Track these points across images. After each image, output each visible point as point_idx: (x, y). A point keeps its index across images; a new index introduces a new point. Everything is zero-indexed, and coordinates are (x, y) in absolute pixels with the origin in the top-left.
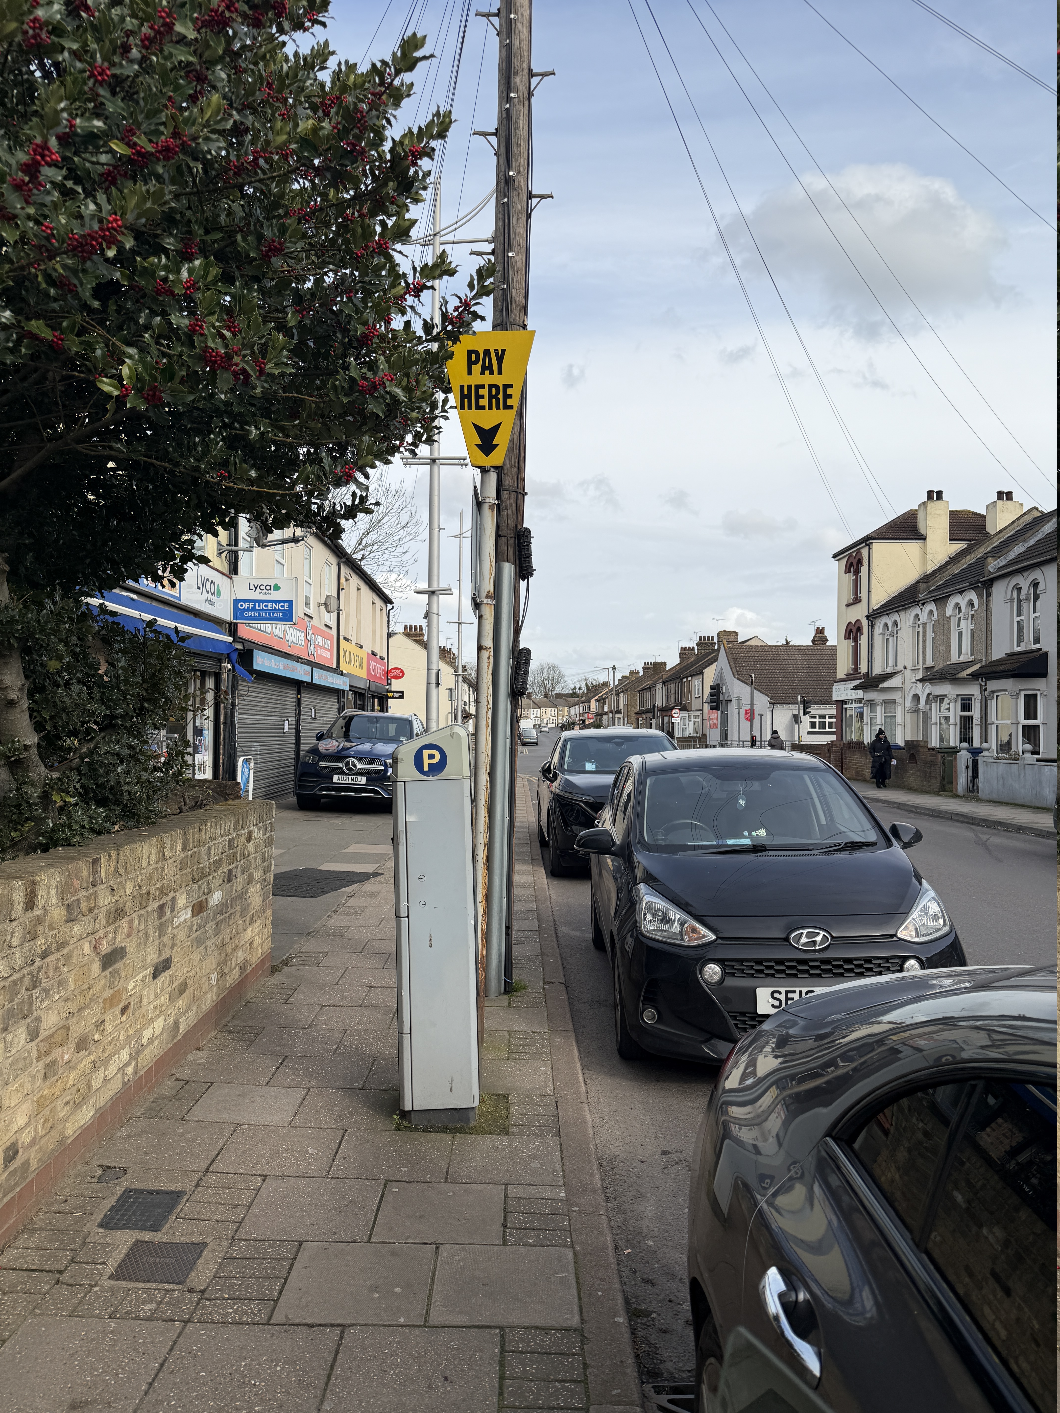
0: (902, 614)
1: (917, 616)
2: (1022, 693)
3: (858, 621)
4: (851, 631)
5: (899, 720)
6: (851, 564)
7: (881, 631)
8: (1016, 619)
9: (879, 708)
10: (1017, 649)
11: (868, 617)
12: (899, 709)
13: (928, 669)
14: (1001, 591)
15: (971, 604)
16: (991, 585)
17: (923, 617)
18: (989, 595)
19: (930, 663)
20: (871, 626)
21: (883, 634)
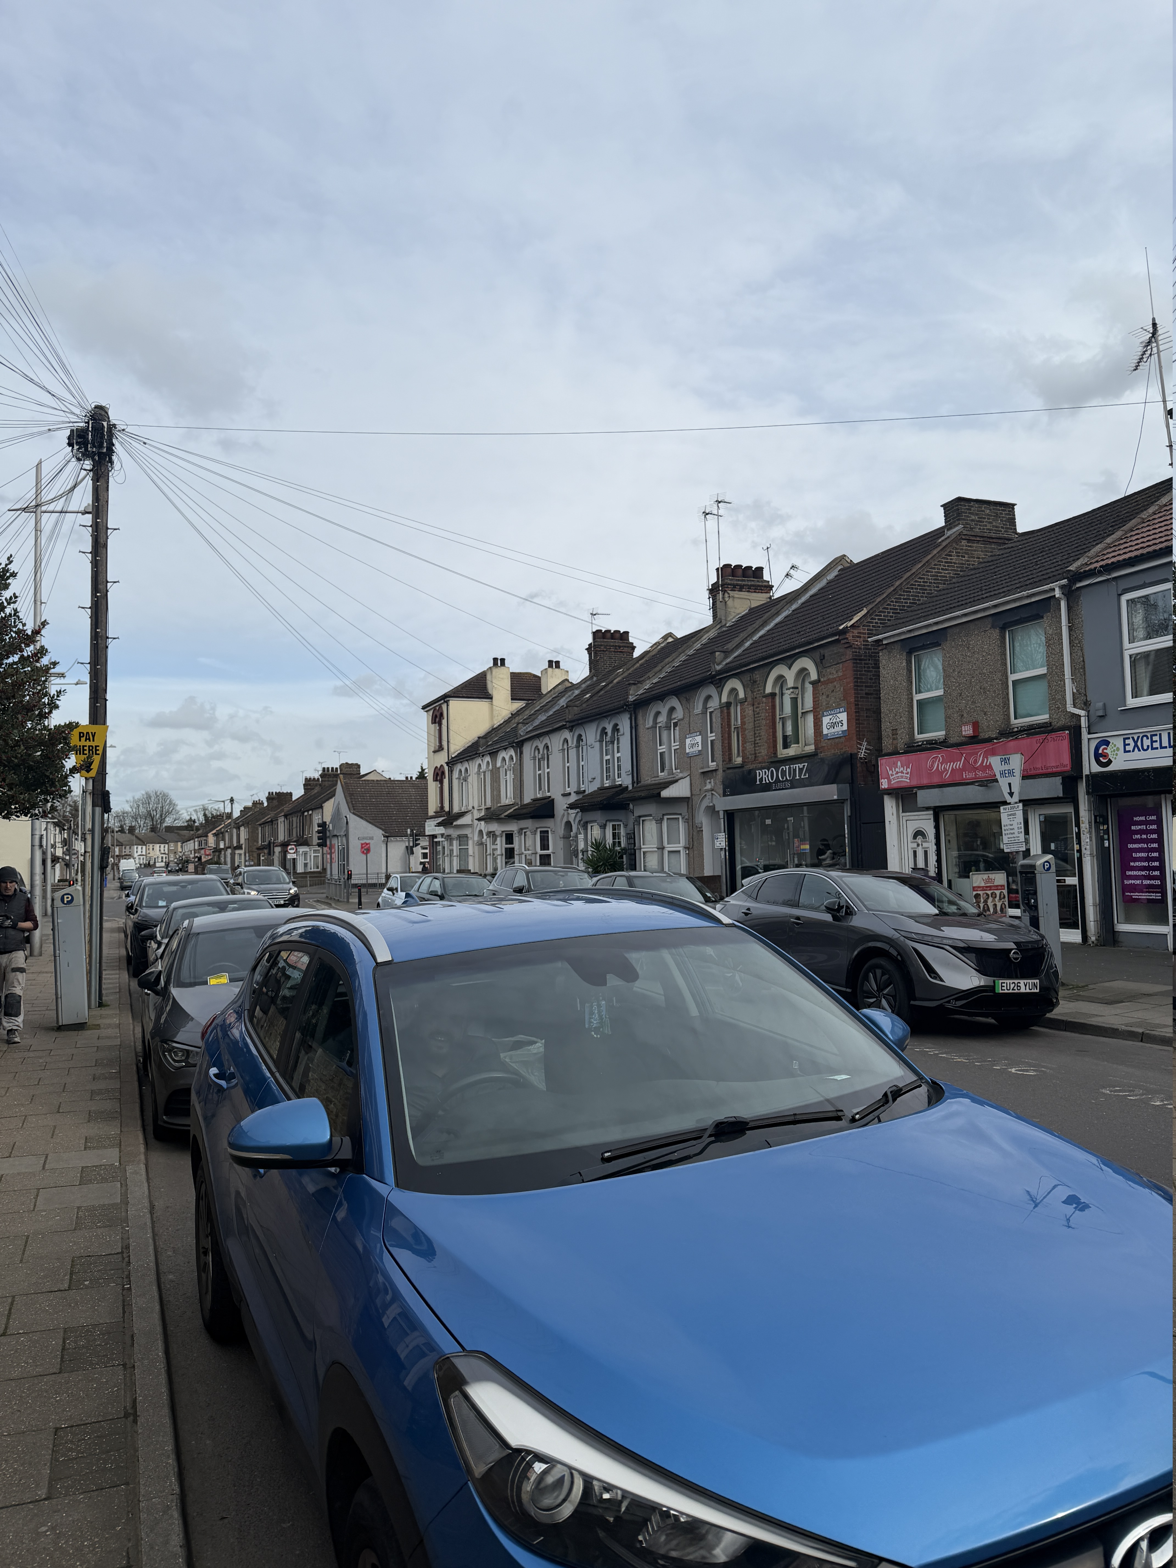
0: (470, 762)
1: (480, 765)
2: (539, 830)
3: (442, 766)
4: (438, 774)
5: (470, 852)
6: (436, 716)
7: (457, 776)
8: (538, 772)
9: (455, 842)
10: (539, 796)
11: (447, 763)
12: (470, 842)
13: (487, 809)
14: (528, 749)
15: (511, 758)
16: (522, 745)
17: (484, 767)
18: (521, 753)
19: (489, 804)
20: (451, 771)
21: (459, 778)
